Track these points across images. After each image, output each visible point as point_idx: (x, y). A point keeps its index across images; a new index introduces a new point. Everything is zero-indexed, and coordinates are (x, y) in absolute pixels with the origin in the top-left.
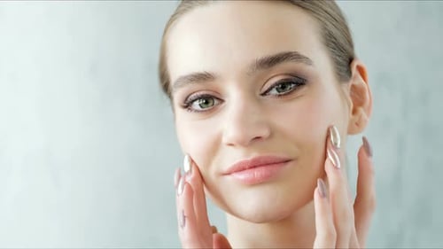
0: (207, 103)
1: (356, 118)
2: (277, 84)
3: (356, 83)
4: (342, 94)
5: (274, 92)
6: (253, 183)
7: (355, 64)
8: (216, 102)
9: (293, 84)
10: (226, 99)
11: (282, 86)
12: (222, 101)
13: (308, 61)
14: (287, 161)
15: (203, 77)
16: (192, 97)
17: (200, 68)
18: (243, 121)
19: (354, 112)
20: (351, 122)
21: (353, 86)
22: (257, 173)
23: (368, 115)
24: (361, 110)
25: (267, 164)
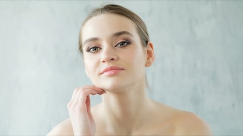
0: (95, 50)
1: (149, 61)
2: (120, 43)
3: (149, 49)
4: (144, 51)
5: (119, 45)
6: (111, 76)
7: (149, 43)
8: (99, 49)
9: (126, 43)
10: (102, 48)
11: (122, 43)
12: (101, 48)
13: (132, 35)
14: (123, 69)
15: (95, 39)
16: (90, 47)
17: (94, 36)
18: (108, 53)
19: (148, 59)
20: (147, 62)
21: (148, 51)
22: (112, 72)
23: (153, 61)
24: (150, 59)
25: (115, 69)
